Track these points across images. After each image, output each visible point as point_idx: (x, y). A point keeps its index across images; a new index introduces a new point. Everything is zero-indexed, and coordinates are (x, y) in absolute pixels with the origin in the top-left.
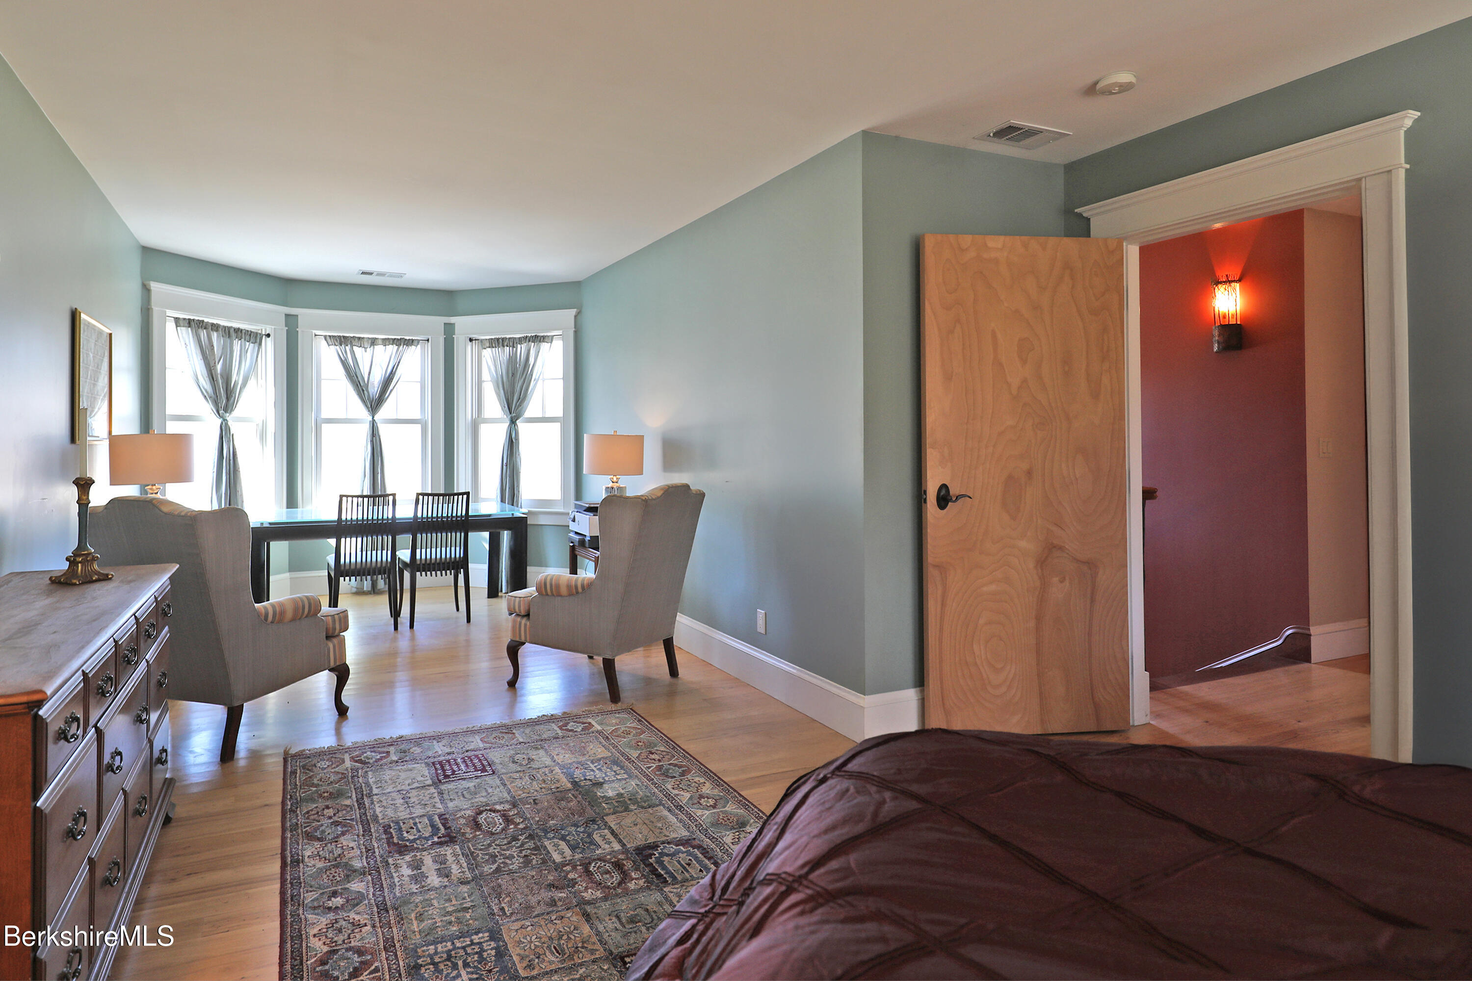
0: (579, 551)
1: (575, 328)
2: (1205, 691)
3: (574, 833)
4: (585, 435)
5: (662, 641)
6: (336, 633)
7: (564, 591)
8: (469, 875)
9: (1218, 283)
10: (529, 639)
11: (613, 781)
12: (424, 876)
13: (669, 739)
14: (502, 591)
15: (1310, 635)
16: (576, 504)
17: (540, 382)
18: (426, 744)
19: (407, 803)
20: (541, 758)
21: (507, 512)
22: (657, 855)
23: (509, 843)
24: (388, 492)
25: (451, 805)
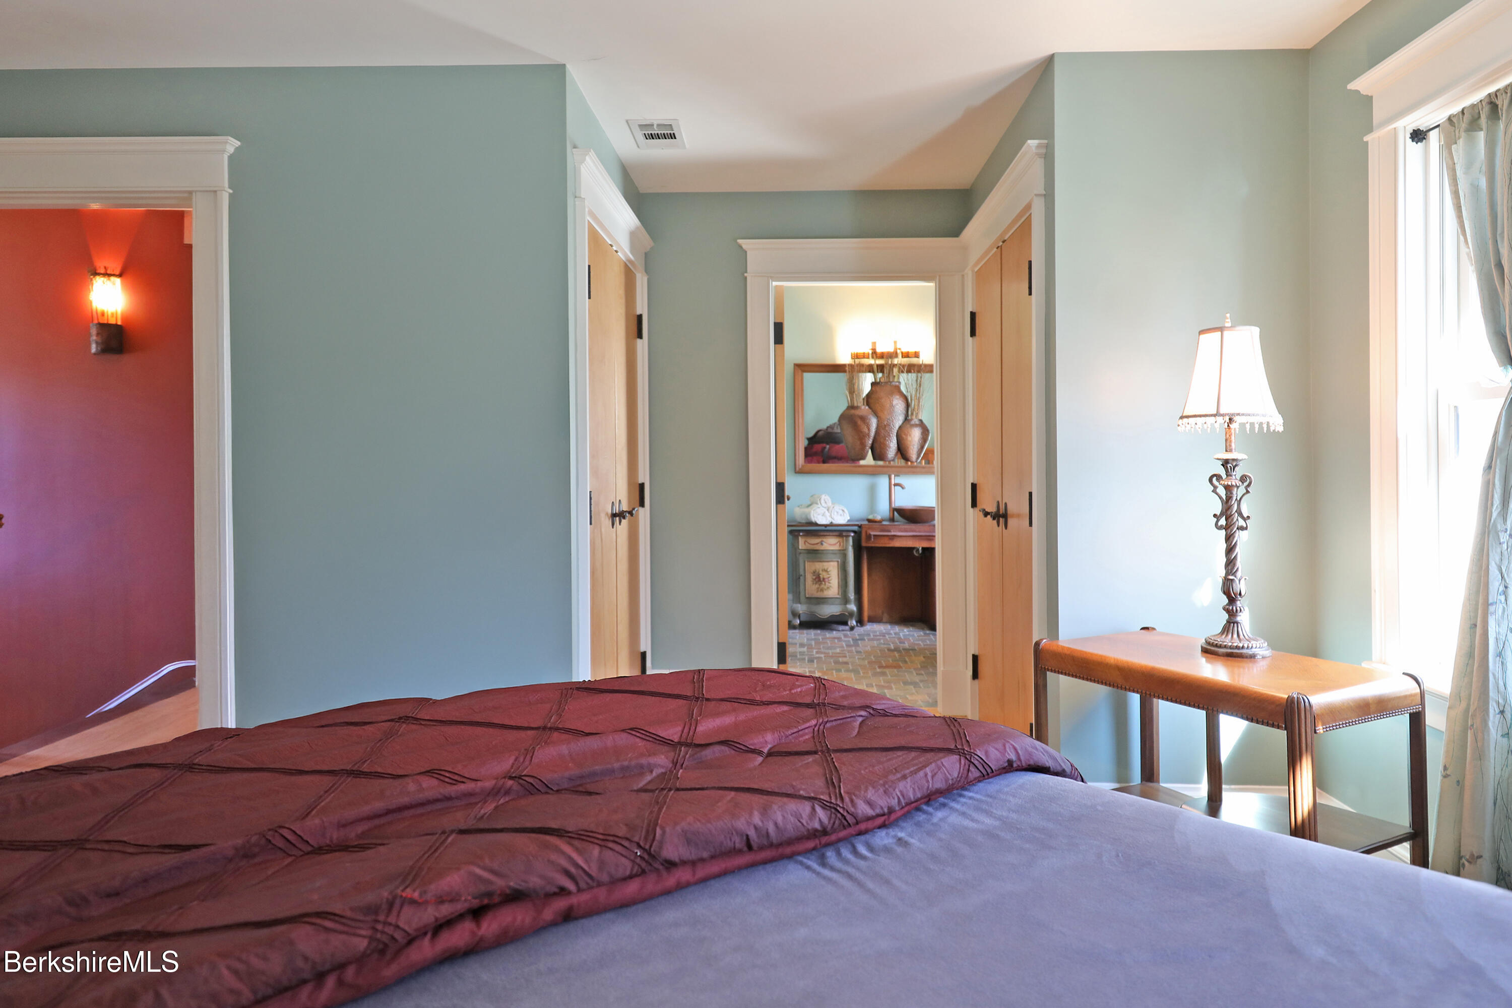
9: (96, 274)
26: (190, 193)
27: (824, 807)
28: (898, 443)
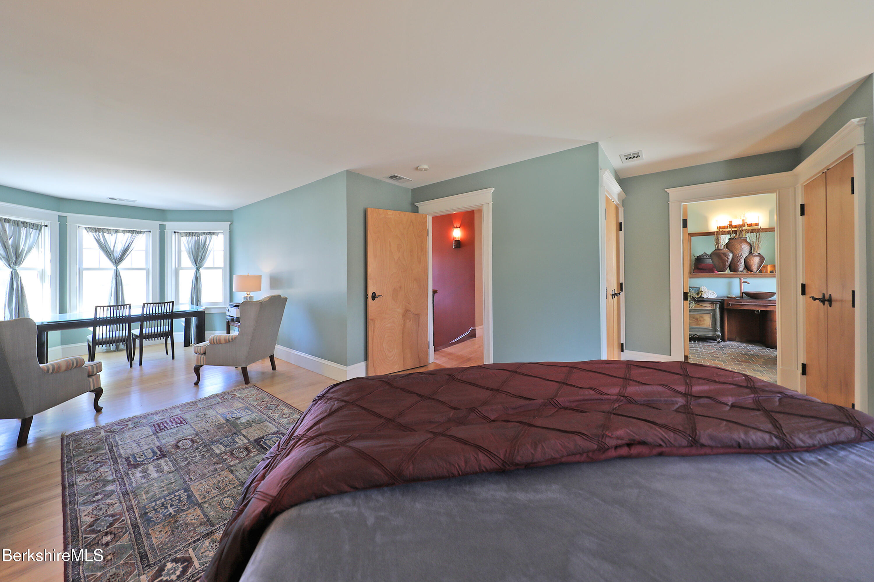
0: (231, 323)
1: (230, 230)
2: (449, 349)
3: (226, 440)
4: (234, 276)
5: (269, 357)
6: (95, 373)
7: (223, 341)
8: (173, 469)
9: (454, 228)
10: (206, 363)
11: (245, 416)
12: (149, 475)
13: (270, 394)
14: (191, 343)
15: (475, 330)
16: (230, 304)
17: (212, 252)
18: (149, 417)
19: (139, 445)
20: (211, 413)
21: (195, 309)
22: (264, 440)
23: (194, 451)
24: (126, 303)
25: (163, 441)
26: (482, 205)
27: (776, 437)
28: (745, 264)
